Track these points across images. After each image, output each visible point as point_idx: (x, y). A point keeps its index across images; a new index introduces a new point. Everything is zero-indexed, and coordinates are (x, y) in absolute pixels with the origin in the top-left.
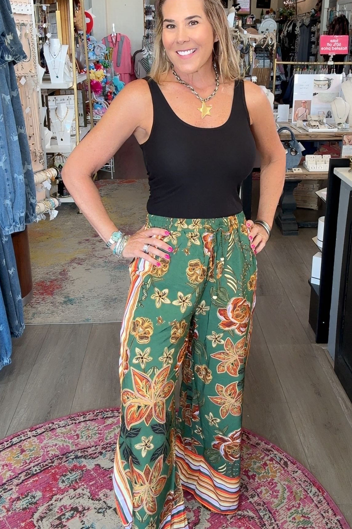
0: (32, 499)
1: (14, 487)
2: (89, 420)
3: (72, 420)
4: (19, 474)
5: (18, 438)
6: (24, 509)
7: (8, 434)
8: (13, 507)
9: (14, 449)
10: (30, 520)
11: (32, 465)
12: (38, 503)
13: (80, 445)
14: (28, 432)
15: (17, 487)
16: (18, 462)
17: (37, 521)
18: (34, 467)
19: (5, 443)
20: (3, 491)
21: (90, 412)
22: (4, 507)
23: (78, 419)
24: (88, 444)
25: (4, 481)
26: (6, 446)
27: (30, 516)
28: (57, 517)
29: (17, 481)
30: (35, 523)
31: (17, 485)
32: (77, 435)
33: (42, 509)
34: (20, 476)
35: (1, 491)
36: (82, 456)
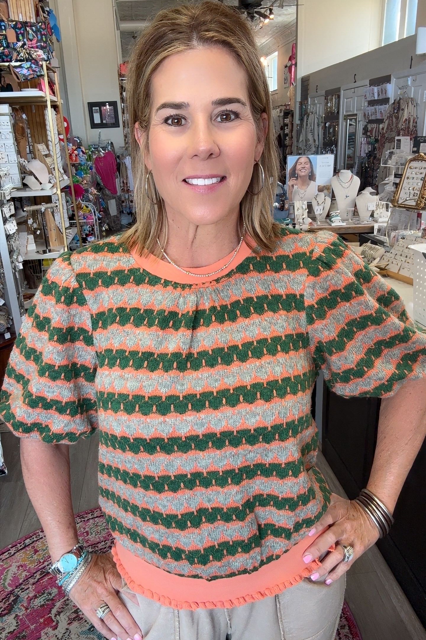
0: (48, 596)
1: (31, 586)
2: (97, 517)
3: (80, 518)
4: (34, 573)
5: (30, 540)
6: (42, 606)
7: (21, 536)
8: (31, 604)
9: (27, 550)
10: (49, 616)
11: (46, 563)
12: (55, 600)
13: (90, 541)
14: (40, 533)
15: (34, 586)
16: (32, 562)
17: (55, 616)
18: (48, 565)
19: (19, 545)
20: (20, 591)
21: (97, 509)
22: (22, 605)
23: (87, 517)
24: (98, 540)
25: (21, 581)
26: (20, 548)
27: (48, 612)
28: (73, 610)
29: (33, 580)
30: (53, 618)
31: (33, 584)
32: (87, 533)
33: (58, 604)
34: (35, 575)
35: (19, 591)
36: (93, 551)
